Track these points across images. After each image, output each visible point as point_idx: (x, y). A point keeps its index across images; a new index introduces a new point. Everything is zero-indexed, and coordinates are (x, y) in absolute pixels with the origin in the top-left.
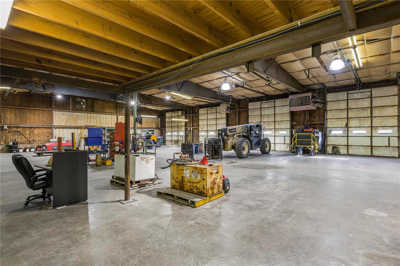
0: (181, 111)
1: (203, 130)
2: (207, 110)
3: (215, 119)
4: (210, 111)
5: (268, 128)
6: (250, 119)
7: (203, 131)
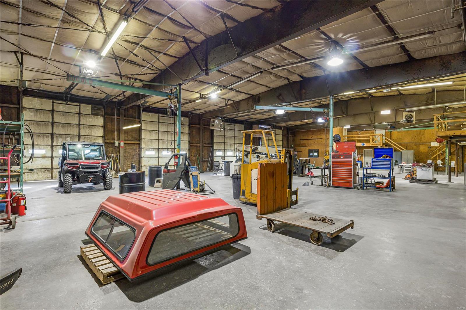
0: (91, 106)
1: (150, 147)
2: (159, 118)
3: (172, 133)
4: (163, 119)
5: (230, 149)
6: (215, 138)
7: (150, 149)
